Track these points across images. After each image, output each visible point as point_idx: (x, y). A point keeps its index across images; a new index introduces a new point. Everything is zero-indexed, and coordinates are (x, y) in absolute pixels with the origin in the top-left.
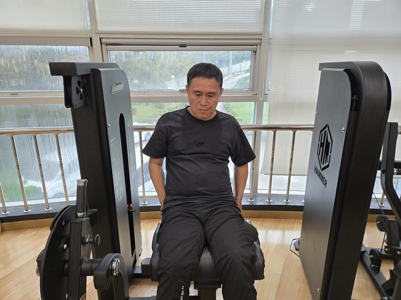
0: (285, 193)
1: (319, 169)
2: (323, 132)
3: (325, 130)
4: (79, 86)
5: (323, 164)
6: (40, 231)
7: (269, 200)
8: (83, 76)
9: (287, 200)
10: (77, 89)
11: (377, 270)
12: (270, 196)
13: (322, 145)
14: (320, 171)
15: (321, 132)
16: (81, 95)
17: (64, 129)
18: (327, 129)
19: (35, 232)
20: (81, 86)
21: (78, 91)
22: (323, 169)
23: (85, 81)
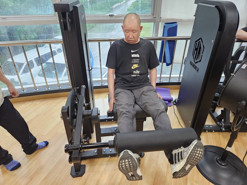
0: (169, 76)
1: (193, 62)
2: (198, 42)
3: (199, 41)
4: (69, 18)
5: (197, 60)
6: (34, 102)
7: (160, 80)
9: (170, 80)
11: (214, 111)
12: (160, 78)
13: (196, 49)
14: (194, 64)
15: (196, 42)
16: (70, 23)
17: (41, 42)
18: (201, 40)
19: (31, 103)
21: (69, 21)
22: (196, 62)
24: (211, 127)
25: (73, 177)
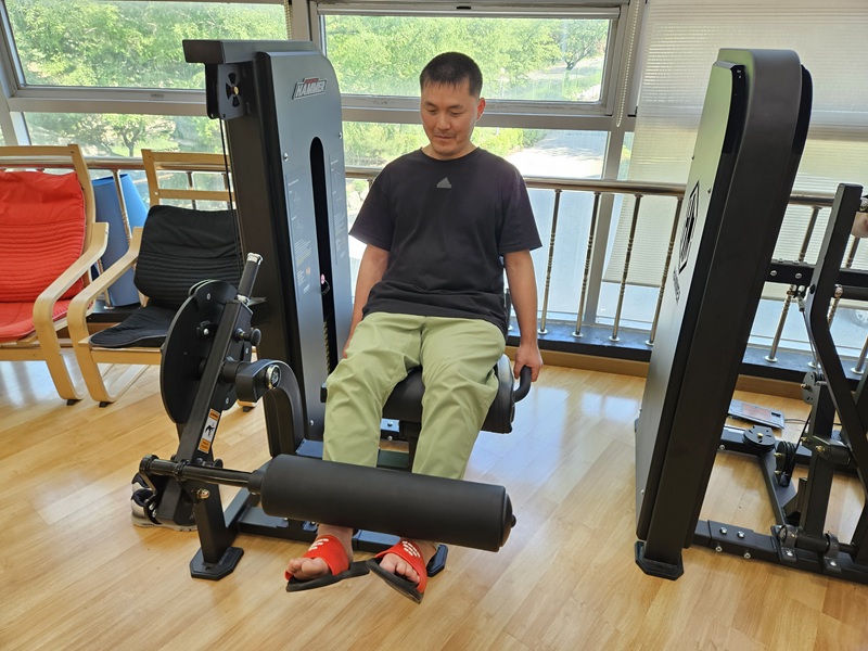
0: (649, 327)
3: (695, 193)
4: (233, 82)
5: (682, 261)
7: (614, 337)
8: (239, 65)
9: (651, 342)
10: (228, 87)
11: (785, 481)
12: (616, 330)
13: (688, 219)
14: (678, 275)
16: (235, 98)
18: (697, 191)
20: (237, 82)
21: (229, 91)
22: (681, 270)
23: (244, 74)
24: (741, 535)
25: (193, 576)
